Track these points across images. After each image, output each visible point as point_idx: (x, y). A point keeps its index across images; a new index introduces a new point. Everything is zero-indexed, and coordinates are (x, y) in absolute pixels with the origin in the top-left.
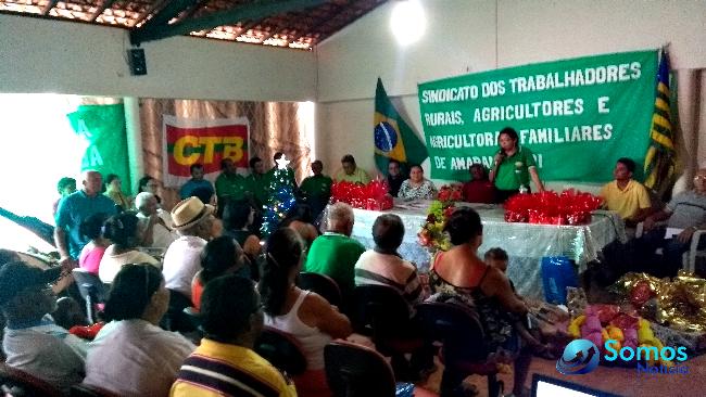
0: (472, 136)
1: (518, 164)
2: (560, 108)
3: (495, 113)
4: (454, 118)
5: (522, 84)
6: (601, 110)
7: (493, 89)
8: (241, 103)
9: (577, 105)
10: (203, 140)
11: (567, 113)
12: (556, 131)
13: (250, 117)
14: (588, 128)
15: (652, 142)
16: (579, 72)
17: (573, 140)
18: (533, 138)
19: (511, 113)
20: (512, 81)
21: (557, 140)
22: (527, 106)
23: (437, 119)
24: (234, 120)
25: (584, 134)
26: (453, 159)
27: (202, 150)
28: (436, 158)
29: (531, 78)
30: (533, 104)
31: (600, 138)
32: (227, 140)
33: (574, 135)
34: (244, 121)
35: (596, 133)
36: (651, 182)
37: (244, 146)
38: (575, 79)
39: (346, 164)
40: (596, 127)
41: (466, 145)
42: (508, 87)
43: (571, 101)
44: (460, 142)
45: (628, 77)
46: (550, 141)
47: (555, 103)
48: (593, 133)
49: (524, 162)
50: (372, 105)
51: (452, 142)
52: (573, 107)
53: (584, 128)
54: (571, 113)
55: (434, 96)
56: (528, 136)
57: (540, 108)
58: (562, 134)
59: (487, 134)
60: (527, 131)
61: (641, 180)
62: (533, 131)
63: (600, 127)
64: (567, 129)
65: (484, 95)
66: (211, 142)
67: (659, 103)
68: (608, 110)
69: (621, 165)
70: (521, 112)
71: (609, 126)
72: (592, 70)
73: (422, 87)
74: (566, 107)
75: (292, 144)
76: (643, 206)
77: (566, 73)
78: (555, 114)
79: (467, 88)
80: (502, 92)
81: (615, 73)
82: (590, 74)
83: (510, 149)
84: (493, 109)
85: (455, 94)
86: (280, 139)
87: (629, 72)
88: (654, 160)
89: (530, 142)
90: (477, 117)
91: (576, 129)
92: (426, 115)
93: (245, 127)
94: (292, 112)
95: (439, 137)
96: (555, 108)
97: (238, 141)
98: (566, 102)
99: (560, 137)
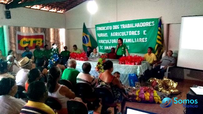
0: (110, 40)
1: (123, 48)
2: (133, 33)
3: (117, 34)
4: (105, 35)
5: (124, 26)
6: (144, 34)
7: (116, 27)
8: (42, 28)
9: (138, 32)
10: (29, 39)
12: (133, 39)
13: (45, 33)
14: (141, 39)
15: (157, 43)
16: (139, 23)
17: (137, 42)
18: (126, 41)
19: (121, 34)
20: (121, 25)
22: (125, 32)
23: (101, 35)
24: (39, 33)
25: (140, 40)
26: (105, 47)
27: (29, 42)
28: (100, 46)
29: (126, 25)
30: (127, 32)
31: (144, 42)
32: (37, 39)
34: (43, 34)
35: (143, 40)
36: (156, 53)
37: (43, 42)
38: (138, 25)
39: (74, 47)
40: (143, 39)
41: (109, 43)
42: (120, 27)
44: (107, 42)
45: (151, 25)
46: (131, 42)
48: (142, 40)
49: (124, 48)
50: (82, 30)
51: (105, 41)
53: (140, 39)
54: (136, 34)
55: (100, 29)
56: (125, 40)
57: (128, 33)
59: (114, 40)
60: (125, 39)
61: (154, 53)
62: (126, 39)
63: (144, 38)
64: (135, 39)
65: (113, 29)
66: (32, 40)
67: (159, 33)
68: (146, 34)
69: (149, 49)
70: (123, 34)
71: (146, 38)
72: (142, 23)
73: (97, 26)
75: (58, 41)
76: (155, 60)
77: (135, 24)
78: (132, 35)
79: (109, 27)
80: (118, 28)
81: (148, 24)
82: (141, 24)
83: (121, 44)
84: (116, 33)
85: (106, 28)
86: (54, 40)
87: (151, 24)
88: (157, 48)
89: (126, 42)
90: (112, 35)
91: (138, 39)
92: (98, 34)
93: (43, 36)
94: (58, 32)
95: (101, 40)
97: (41, 40)
98: (135, 31)
99: (133, 41)
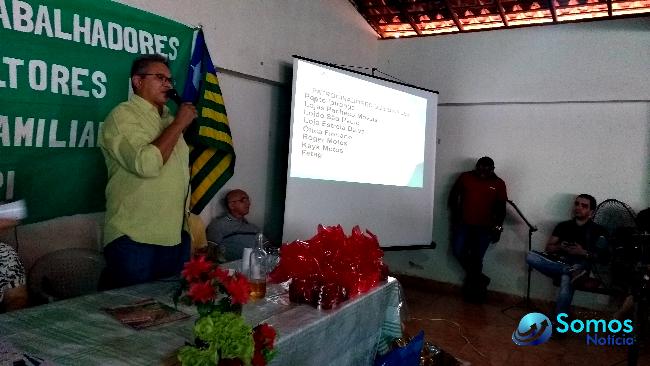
2: (65, 80)
9: (95, 81)
11: (76, 92)
12: (54, 124)
16: (99, 23)
17: (81, 145)
21: (53, 142)
30: (8, 61)
33: (84, 137)
38: (91, 33)
43: (85, 72)
46: (39, 144)
47: (56, 68)
52: (87, 84)
54: (86, 94)
57: (23, 71)
58: (63, 134)
64: (74, 124)
72: (119, 27)
74: (76, 83)
77: (78, 19)
78: (55, 90)
81: (148, 43)
82: (115, 32)
91: (89, 125)
96: (55, 79)
98: (77, 71)
99: (58, 138)
